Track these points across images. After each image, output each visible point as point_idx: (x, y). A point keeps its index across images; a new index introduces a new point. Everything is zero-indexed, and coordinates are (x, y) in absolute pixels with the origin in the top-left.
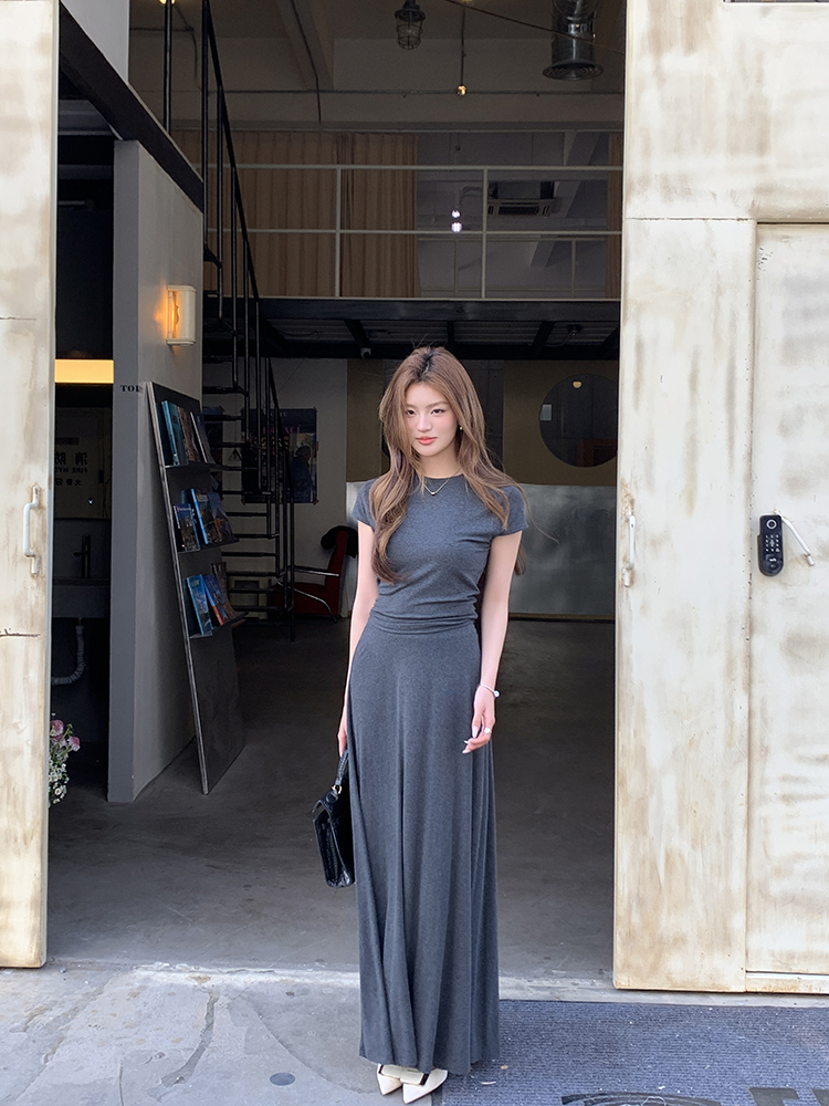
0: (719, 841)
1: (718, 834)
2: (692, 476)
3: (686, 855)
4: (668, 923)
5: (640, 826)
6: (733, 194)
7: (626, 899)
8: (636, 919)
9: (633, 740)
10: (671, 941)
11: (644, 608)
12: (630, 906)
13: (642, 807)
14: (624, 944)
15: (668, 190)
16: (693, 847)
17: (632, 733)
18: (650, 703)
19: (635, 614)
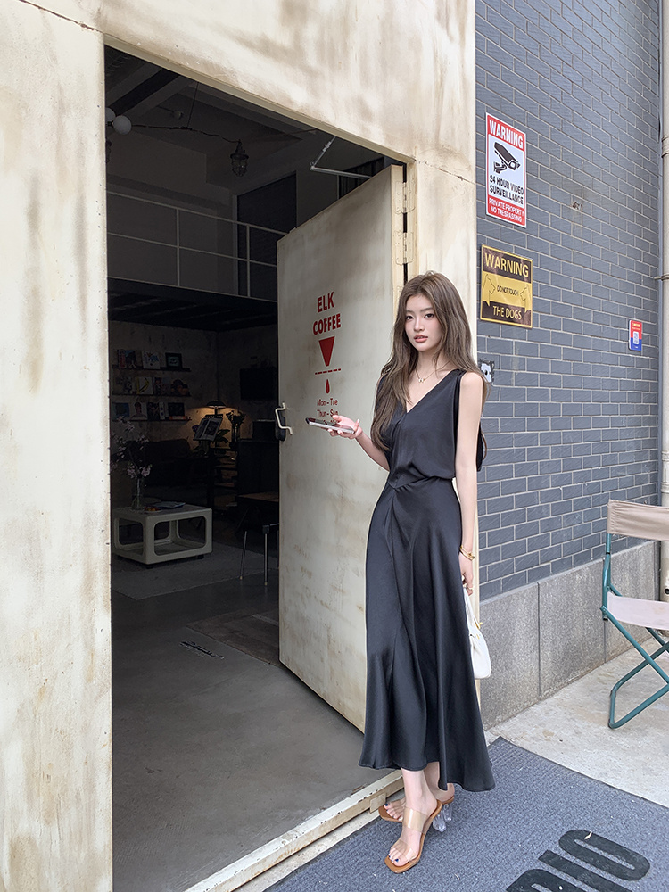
3: (38, 837)
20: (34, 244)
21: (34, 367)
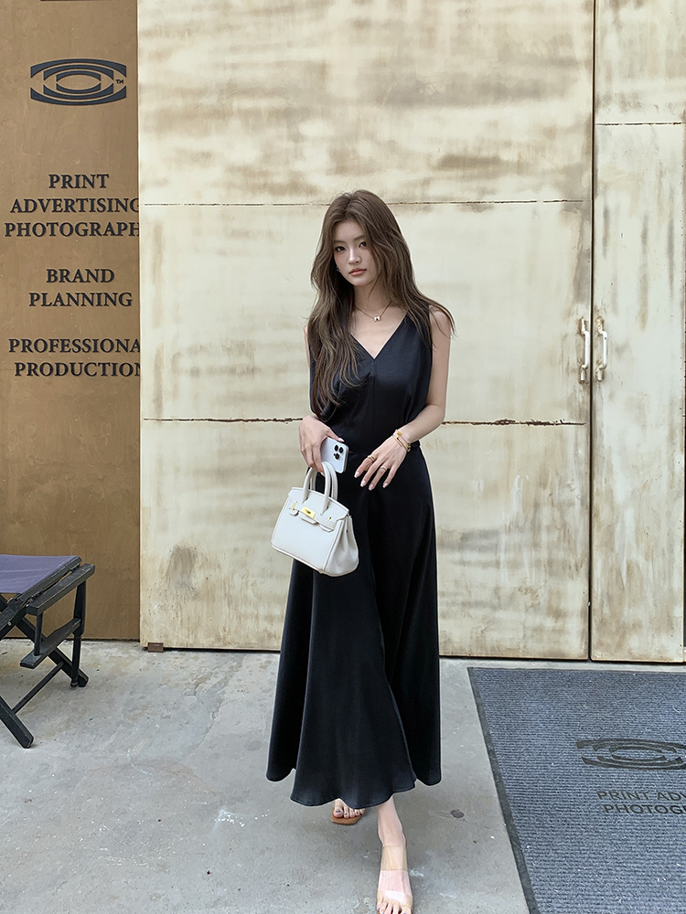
0: (664, 554)
1: (663, 550)
2: (644, 302)
3: (641, 565)
4: (629, 614)
5: (609, 544)
6: (670, 106)
7: (599, 597)
8: (606, 611)
9: (604, 485)
10: (631, 626)
11: (611, 396)
12: (602, 602)
13: (610, 531)
14: (598, 629)
15: (624, 104)
16: (646, 559)
17: (604, 481)
18: (616, 461)
19: (606, 399)
20: (644, 252)
21: (643, 317)
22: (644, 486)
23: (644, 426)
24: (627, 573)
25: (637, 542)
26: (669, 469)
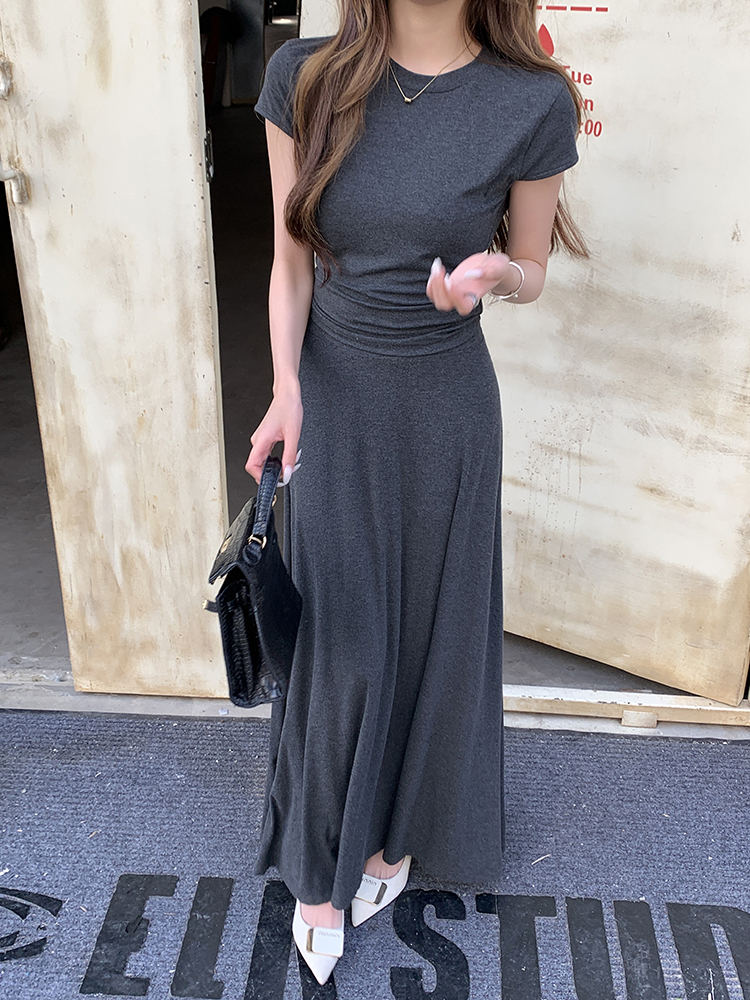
0: (187, 540)
1: (186, 532)
3: (147, 556)
4: (132, 627)
5: (84, 521)
7: (76, 602)
8: (92, 623)
9: (61, 417)
10: (138, 646)
11: (51, 236)
12: (83, 608)
13: (84, 500)
14: (79, 648)
16: (155, 546)
17: (59, 408)
18: (79, 369)
19: (40, 244)
22: (141, 421)
23: (127, 302)
24: (124, 568)
25: (136, 517)
26: (186, 386)
